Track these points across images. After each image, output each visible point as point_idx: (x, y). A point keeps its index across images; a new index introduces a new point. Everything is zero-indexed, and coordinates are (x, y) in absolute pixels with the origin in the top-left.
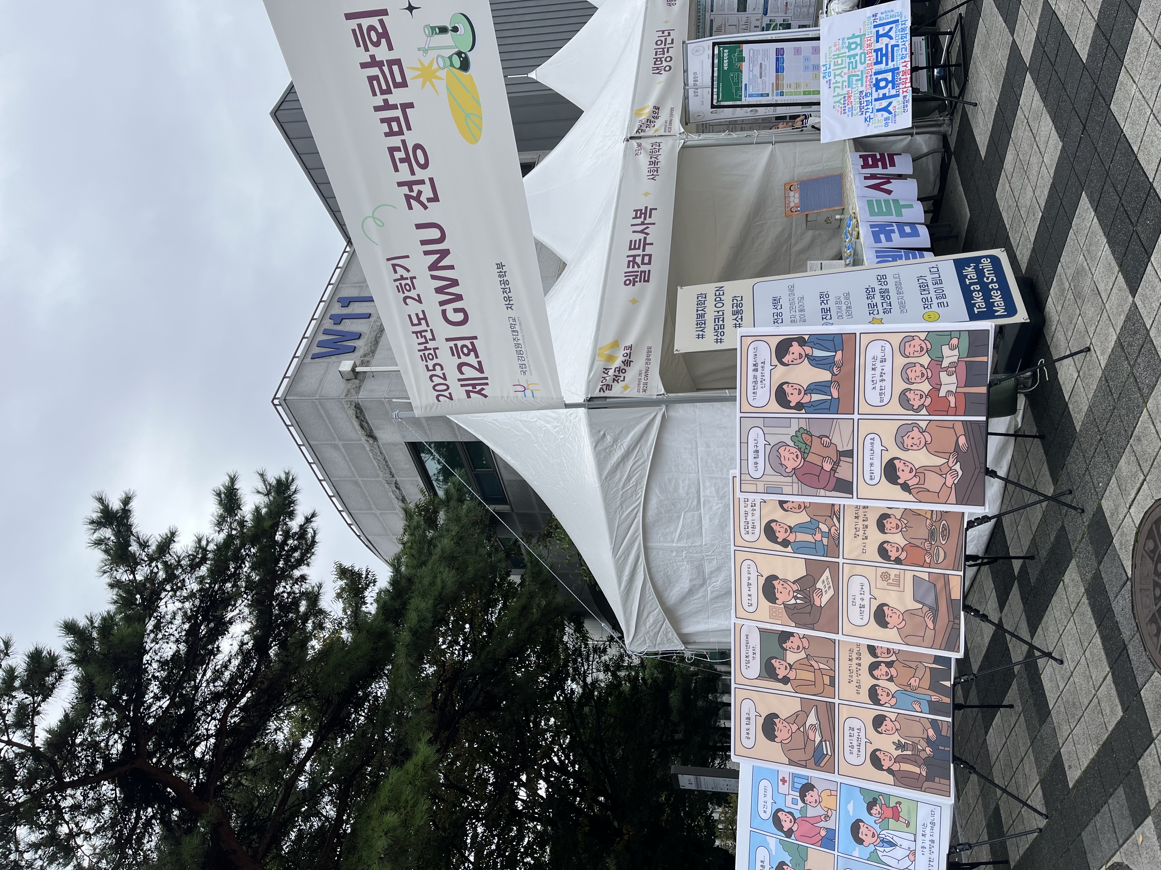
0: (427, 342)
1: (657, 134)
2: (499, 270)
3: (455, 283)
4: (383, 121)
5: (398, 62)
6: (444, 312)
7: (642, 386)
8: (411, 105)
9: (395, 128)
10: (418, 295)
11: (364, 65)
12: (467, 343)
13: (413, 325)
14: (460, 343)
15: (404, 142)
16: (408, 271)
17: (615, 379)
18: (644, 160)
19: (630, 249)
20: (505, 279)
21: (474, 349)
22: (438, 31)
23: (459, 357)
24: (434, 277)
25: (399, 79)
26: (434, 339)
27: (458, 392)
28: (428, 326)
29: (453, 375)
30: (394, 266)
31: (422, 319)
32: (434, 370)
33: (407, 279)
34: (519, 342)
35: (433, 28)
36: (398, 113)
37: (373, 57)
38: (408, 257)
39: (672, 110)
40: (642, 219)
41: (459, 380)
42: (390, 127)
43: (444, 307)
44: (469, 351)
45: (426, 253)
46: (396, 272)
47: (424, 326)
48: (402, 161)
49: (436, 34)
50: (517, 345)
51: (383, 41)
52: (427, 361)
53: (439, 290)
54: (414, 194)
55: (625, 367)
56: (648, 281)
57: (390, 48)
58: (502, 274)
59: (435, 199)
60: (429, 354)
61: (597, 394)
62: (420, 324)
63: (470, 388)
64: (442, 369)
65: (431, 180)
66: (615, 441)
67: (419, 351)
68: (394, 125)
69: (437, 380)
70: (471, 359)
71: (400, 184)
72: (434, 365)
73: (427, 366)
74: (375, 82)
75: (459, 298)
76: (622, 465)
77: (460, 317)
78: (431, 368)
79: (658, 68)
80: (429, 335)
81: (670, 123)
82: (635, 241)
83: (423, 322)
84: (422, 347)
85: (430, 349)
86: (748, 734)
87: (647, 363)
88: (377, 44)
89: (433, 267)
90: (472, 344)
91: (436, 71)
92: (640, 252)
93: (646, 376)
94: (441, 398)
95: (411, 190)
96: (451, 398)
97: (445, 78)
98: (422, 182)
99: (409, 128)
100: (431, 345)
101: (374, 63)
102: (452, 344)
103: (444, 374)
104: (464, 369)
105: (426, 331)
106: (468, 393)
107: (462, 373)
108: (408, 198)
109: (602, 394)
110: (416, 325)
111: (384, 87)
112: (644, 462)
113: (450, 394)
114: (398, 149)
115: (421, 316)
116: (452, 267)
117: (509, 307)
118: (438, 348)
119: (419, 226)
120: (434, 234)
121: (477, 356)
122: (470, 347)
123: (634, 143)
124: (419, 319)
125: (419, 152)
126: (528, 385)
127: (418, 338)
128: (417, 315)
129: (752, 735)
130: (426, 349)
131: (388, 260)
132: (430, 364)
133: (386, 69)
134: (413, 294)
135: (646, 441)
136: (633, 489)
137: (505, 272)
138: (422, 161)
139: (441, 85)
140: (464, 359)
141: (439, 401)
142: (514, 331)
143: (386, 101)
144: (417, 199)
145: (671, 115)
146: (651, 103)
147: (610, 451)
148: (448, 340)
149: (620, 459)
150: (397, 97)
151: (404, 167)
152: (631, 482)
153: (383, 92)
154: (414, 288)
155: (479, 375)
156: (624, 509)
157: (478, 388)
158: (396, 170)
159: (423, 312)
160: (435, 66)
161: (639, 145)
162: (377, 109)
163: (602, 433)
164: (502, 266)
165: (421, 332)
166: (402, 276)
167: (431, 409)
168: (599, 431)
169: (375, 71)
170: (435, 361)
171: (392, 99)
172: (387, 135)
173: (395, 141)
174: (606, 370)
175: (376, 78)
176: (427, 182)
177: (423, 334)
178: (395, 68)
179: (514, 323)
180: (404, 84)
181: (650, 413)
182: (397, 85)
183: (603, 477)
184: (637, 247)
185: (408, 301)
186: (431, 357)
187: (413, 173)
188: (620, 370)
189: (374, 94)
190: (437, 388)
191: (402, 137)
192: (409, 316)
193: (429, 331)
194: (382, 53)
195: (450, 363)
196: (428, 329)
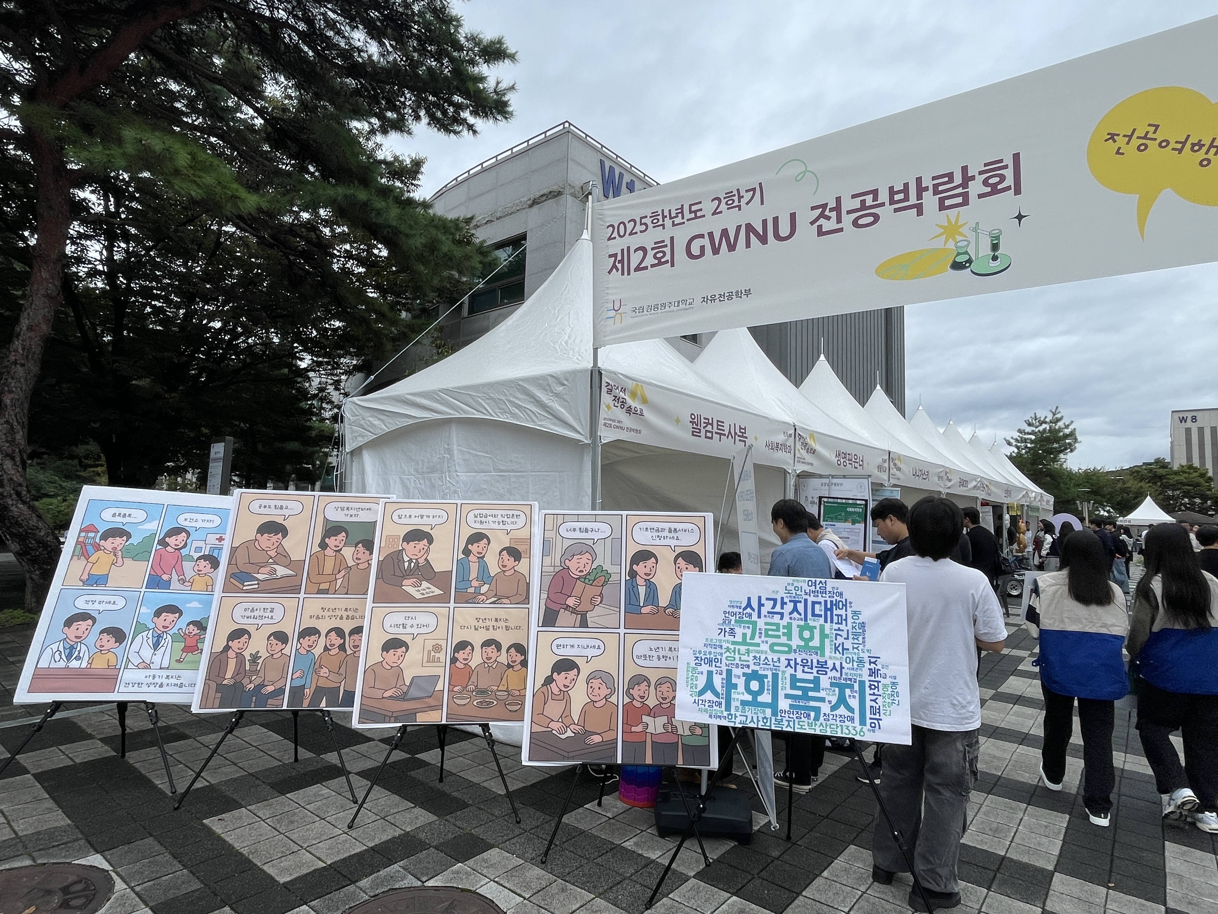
0: (671, 218)
1: (797, 451)
2: (743, 291)
3: (732, 248)
4: (906, 185)
5: (965, 202)
6: (702, 236)
7: (609, 422)
8: (920, 213)
9: (897, 197)
10: (721, 212)
11: (965, 169)
12: (668, 257)
13: (691, 205)
14: (667, 250)
15: (883, 204)
16: (747, 204)
17: (616, 398)
18: (780, 438)
19: (718, 421)
20: (734, 297)
21: (660, 263)
22: (994, 242)
23: (653, 249)
24: (739, 228)
25: (948, 203)
26: (674, 225)
27: (617, 246)
28: (688, 220)
29: (634, 242)
30: (754, 190)
31: (696, 215)
32: (641, 224)
33: (739, 202)
34: (667, 308)
35: (998, 238)
36: (913, 200)
37: (973, 178)
38: (762, 203)
39: (812, 464)
40: (739, 433)
41: (628, 248)
42: (899, 192)
43: (706, 236)
44: (659, 259)
45: (765, 222)
46: (747, 191)
47: (687, 215)
48: (863, 202)
49: (992, 241)
50: (664, 305)
51: (989, 189)
52: (651, 217)
53: (725, 233)
54: (827, 213)
55: (625, 408)
56: (693, 435)
57: (980, 196)
58: (738, 294)
59: (821, 233)
60: (658, 220)
61: (605, 379)
62: (691, 212)
63: (619, 258)
64: (641, 232)
65: (841, 230)
66: (557, 395)
67: (663, 211)
68: (901, 196)
69: (630, 226)
70: (650, 260)
71: (838, 200)
72: (646, 224)
73: (646, 217)
74: (946, 179)
75: (716, 251)
76: (533, 400)
77: (695, 251)
78: (643, 221)
79: (839, 455)
80: (678, 220)
81: (803, 463)
82: (723, 426)
83: (693, 215)
84: (666, 213)
85: (663, 221)
86: (265, 507)
87: (627, 428)
88: (985, 183)
89: (750, 228)
90: (667, 262)
91: (954, 239)
92: (715, 430)
93: (617, 427)
94: (611, 228)
95: (831, 210)
96: (610, 239)
97: (946, 247)
98: (839, 221)
99: (896, 210)
100: (668, 222)
101: (967, 179)
102: (667, 242)
103: (636, 233)
104: (641, 253)
105: (683, 218)
106: (615, 255)
107: (636, 251)
108: (824, 206)
109: (604, 384)
110: (690, 208)
111: (940, 188)
112: (533, 421)
113: (615, 238)
114: (875, 199)
115: (699, 214)
116: (748, 245)
117: (705, 300)
118: (664, 228)
119: (793, 216)
120: (784, 229)
121: (652, 266)
122: (663, 260)
123: (792, 432)
124: (695, 212)
125: (871, 219)
126: (620, 314)
127: (676, 210)
128: (701, 210)
129: (263, 511)
130: (664, 217)
131: (760, 184)
132: (648, 221)
133: (960, 190)
134: (723, 207)
135: (554, 424)
136: (507, 410)
137: (741, 297)
138: (861, 222)
139: (939, 243)
140: (651, 254)
141: (608, 227)
142: (679, 302)
143: (926, 189)
144: (822, 215)
145: (808, 464)
146: (818, 447)
147: (546, 390)
148: (672, 239)
149: (538, 399)
150: (930, 200)
151: (856, 203)
152: (514, 408)
153: (935, 186)
154: (728, 209)
155: (633, 266)
156: (488, 401)
157: (619, 266)
158: (854, 196)
159: (704, 216)
160: (959, 238)
161: (790, 435)
162: (919, 180)
163: (566, 383)
164: (747, 295)
165: (682, 213)
166: (743, 197)
167: (601, 219)
168: (567, 380)
169: (958, 179)
170: (650, 225)
171: (928, 196)
172: (891, 189)
173: (884, 196)
174: (624, 390)
175: (951, 180)
176: (839, 226)
177: (680, 215)
178: (960, 200)
179: (688, 303)
180: (942, 207)
181: (583, 429)
182: (942, 201)
183: (520, 383)
184: (719, 427)
185: (717, 202)
186: (655, 221)
187: (849, 212)
188: (624, 403)
189: (934, 178)
190: (622, 226)
191: (887, 203)
192: (700, 203)
193: (683, 221)
194: (976, 187)
195: (648, 239)
196: (685, 220)
